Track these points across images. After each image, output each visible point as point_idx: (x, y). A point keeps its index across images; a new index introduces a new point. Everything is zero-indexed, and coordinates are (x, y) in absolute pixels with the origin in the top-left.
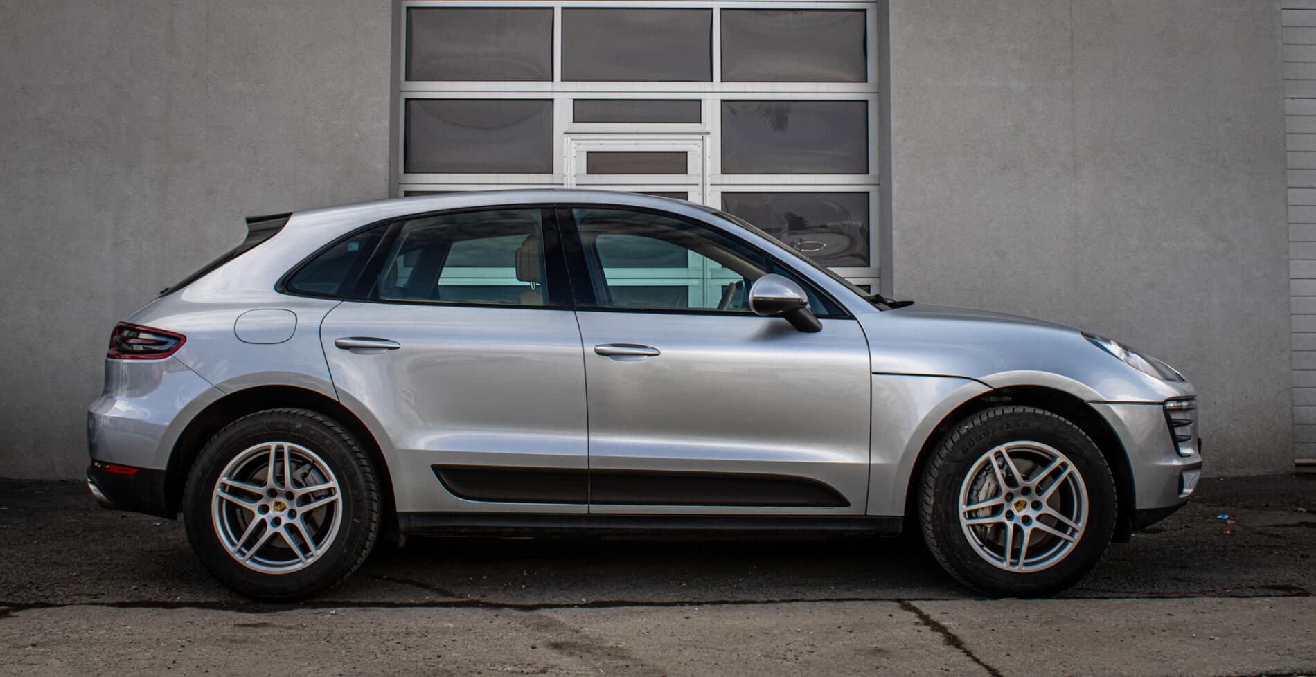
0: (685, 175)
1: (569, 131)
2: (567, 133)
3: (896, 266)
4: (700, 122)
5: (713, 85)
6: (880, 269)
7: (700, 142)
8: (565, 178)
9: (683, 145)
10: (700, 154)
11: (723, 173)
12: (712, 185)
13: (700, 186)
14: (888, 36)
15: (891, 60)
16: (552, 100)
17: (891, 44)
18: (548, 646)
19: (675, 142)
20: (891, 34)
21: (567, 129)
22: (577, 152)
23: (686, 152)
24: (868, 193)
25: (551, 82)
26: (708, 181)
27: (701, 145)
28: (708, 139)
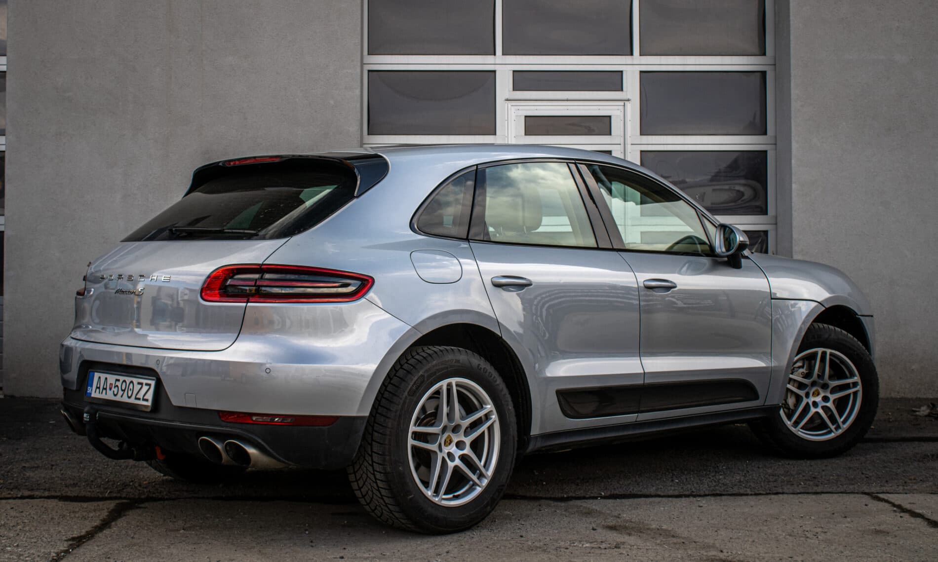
0: (609, 136)
1: (509, 98)
2: (507, 100)
3: (795, 214)
4: (622, 90)
5: (633, 59)
6: (776, 217)
7: (622, 108)
8: (507, 139)
9: (608, 110)
10: (622, 118)
11: (642, 133)
12: (632, 144)
13: (622, 146)
14: (789, 16)
15: (792, 37)
16: (494, 72)
17: (791, 22)
18: (604, 528)
19: (600, 107)
20: (791, 14)
21: (507, 97)
22: (517, 116)
23: (610, 117)
24: (765, 152)
25: (493, 56)
26: (629, 141)
27: (622, 110)
28: (628, 104)
